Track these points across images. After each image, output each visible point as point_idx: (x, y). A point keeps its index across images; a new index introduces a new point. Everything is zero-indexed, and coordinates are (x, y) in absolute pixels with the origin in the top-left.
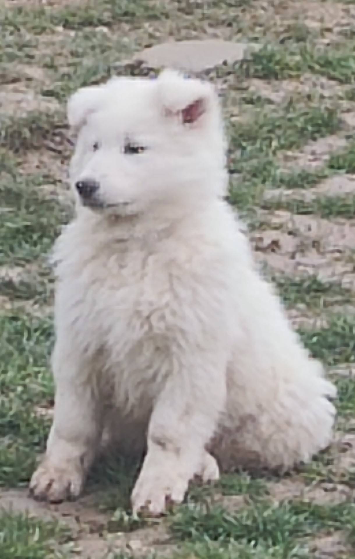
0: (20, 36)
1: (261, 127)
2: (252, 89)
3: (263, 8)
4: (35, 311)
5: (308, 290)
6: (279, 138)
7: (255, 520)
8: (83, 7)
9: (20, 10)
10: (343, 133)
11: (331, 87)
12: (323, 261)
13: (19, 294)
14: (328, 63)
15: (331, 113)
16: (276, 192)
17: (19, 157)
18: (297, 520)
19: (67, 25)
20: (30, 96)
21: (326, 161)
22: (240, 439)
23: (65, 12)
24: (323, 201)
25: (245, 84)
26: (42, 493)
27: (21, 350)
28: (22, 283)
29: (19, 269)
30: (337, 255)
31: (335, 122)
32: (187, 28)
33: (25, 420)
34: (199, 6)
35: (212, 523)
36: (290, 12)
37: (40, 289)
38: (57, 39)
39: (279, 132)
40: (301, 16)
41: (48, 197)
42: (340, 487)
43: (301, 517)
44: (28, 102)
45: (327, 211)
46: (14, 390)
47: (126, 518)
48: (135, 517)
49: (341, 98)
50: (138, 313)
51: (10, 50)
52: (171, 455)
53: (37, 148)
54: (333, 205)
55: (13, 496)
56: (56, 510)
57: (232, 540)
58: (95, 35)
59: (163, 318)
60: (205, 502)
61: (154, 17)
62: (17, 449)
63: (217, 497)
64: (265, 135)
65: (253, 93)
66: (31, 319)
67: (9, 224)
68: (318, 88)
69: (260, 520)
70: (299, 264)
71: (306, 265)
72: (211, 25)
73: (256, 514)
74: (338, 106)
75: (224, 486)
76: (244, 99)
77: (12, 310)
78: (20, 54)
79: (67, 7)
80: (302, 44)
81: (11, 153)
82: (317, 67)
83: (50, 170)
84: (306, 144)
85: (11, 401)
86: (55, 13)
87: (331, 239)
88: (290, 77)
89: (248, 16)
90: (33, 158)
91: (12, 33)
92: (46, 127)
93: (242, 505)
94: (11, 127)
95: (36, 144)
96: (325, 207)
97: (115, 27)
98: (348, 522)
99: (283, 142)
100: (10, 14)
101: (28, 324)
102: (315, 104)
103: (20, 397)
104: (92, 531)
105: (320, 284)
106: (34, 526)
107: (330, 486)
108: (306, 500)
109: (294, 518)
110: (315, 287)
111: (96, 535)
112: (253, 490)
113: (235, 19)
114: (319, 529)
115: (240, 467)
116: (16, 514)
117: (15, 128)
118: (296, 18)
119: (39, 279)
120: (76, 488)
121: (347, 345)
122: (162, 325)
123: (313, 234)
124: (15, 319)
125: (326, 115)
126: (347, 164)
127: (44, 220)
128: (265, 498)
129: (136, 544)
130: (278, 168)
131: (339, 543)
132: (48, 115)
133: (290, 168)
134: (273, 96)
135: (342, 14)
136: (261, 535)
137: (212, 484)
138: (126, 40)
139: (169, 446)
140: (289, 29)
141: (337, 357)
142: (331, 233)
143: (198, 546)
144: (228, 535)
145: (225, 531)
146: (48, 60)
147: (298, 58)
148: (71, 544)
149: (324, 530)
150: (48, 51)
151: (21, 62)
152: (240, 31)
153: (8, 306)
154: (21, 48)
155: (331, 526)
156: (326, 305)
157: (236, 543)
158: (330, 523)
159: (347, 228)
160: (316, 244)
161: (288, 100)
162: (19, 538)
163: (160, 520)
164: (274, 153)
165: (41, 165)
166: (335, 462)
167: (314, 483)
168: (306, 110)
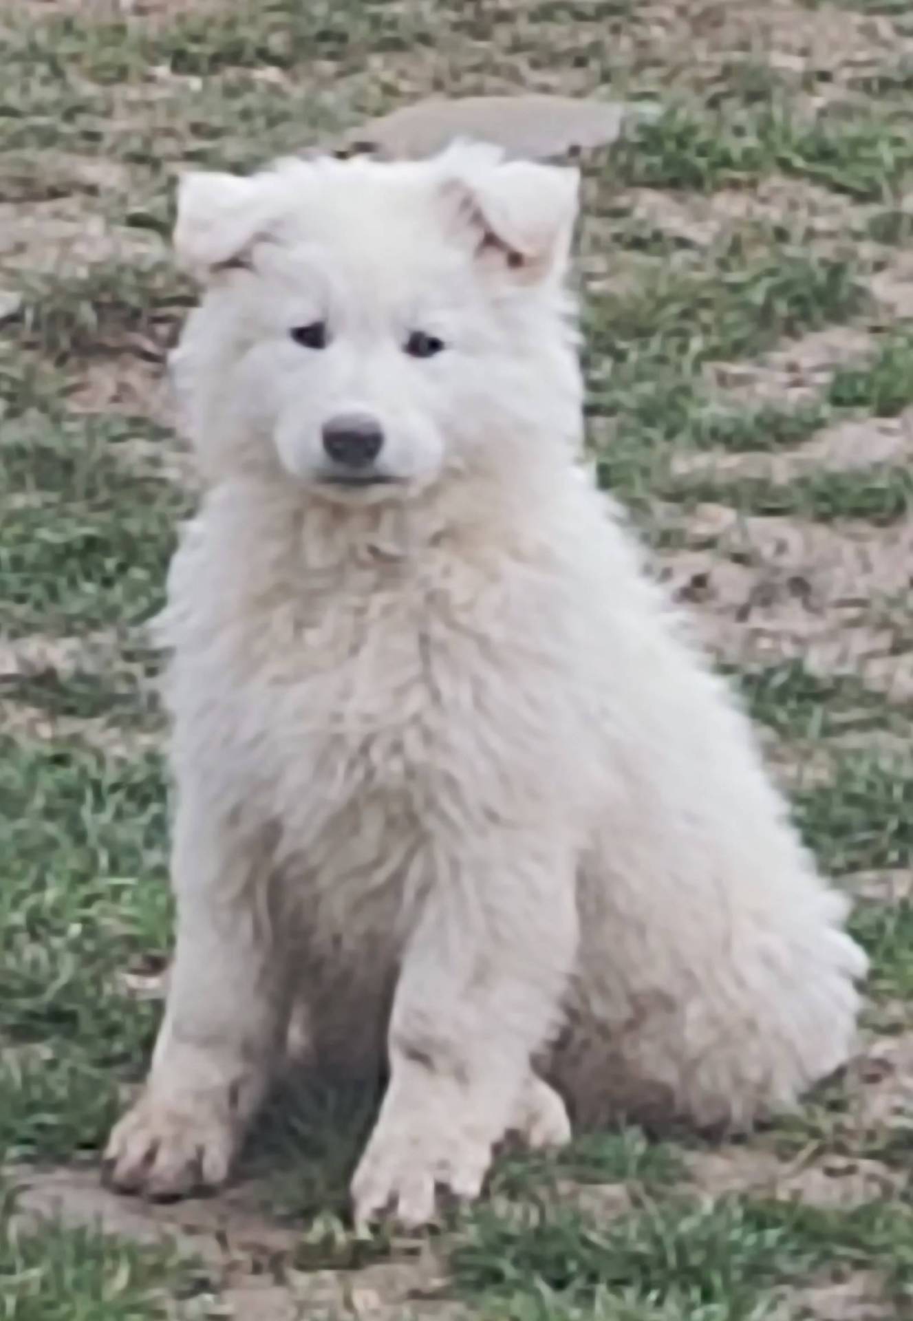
0: (66, 87)
1: (662, 303)
2: (640, 213)
3: (662, 22)
4: (113, 742)
5: (782, 695)
6: (706, 330)
7: (657, 1241)
8: (222, 18)
9: (67, 26)
10: (867, 321)
11: (834, 210)
12: (820, 626)
13: (71, 702)
14: (825, 154)
15: (836, 271)
16: (702, 460)
17: (71, 372)
18: (760, 1241)
19: (182, 62)
20: (95, 226)
21: (820, 387)
22: (629, 1053)
23: (174, 30)
24: (817, 481)
25: (623, 201)
26: (132, 1174)
27: (80, 837)
28: (80, 677)
29: (72, 643)
30: (852, 612)
31: (844, 293)
32: (476, 69)
33: (91, 1003)
34: (504, 17)
35: (553, 1249)
36: (729, 33)
37: (122, 688)
38: (156, 94)
39: (706, 316)
40: (757, 43)
41: (141, 471)
42: (867, 1165)
43: (772, 1235)
44: (90, 241)
45: (825, 507)
46: (61, 932)
47: (341, 1237)
48: (363, 1233)
49: (858, 236)
50: (338, 740)
51: (41, 121)
52: (448, 1084)
53: (112, 353)
54: (841, 491)
55: (61, 1183)
56: (171, 1219)
57: (601, 1289)
58: (248, 85)
59: (397, 748)
60: (534, 1199)
61: (396, 45)
62: (73, 1072)
63: (564, 1187)
64: (671, 325)
65: (642, 224)
66: (101, 762)
67: (45, 534)
68: (803, 214)
69: (669, 1241)
70: (758, 633)
71: (775, 636)
72: (535, 65)
73: (660, 1227)
74: (853, 255)
75: (581, 1160)
76: (617, 238)
77: (54, 740)
78: (66, 128)
79: (181, 19)
80: (760, 107)
81: (48, 367)
82: (799, 162)
83: (145, 405)
84: (772, 346)
85: (53, 957)
86: (153, 32)
87: (839, 572)
88: (735, 185)
89: (625, 43)
90: (104, 377)
91: (45, 81)
92: (133, 300)
93: (626, 1206)
94: (49, 299)
95: (110, 342)
96: (823, 497)
97: (299, 68)
98: (886, 1248)
99: (715, 340)
100: (41, 37)
101: (93, 772)
102: (791, 250)
103: (75, 947)
104: (257, 1269)
105: (811, 681)
106: (115, 1255)
107: (840, 1162)
108: (783, 1195)
109: (751, 1239)
110: (799, 687)
111: (267, 1278)
112: (651, 1171)
113: (596, 48)
114: (814, 1266)
115: (622, 1117)
116: (69, 1224)
117: (59, 302)
118: (744, 46)
119: (120, 666)
120: (216, 1165)
121: (878, 826)
122: (396, 766)
123: (792, 561)
124: (60, 760)
125: (821, 276)
126: (875, 393)
127: (133, 526)
128: (683, 1189)
129: (365, 1297)
130: (703, 403)
131: (864, 1299)
132: (140, 275)
133: (736, 404)
134: (692, 232)
135: (856, 38)
136: (673, 1275)
137: (552, 1155)
138: (328, 98)
139: (440, 1062)
140: (727, 71)
141: (855, 856)
142: (838, 560)
143: (518, 1303)
144: (593, 1278)
145: (583, 1266)
146: (135, 145)
147: (751, 141)
148: (208, 1297)
149: (826, 1269)
150: (140, 122)
151: (71, 149)
152: (606, 77)
153: (45, 731)
154: (69, 115)
155: (844, 1258)
156: (828, 730)
157: (612, 1298)
158: (841, 1250)
159: (874, 548)
160: (800, 586)
161: (728, 241)
162: (77, 1284)
163: (423, 1243)
164: (697, 368)
165: (123, 392)
166: (854, 1105)
167: (804, 1154)
168: (772, 264)
